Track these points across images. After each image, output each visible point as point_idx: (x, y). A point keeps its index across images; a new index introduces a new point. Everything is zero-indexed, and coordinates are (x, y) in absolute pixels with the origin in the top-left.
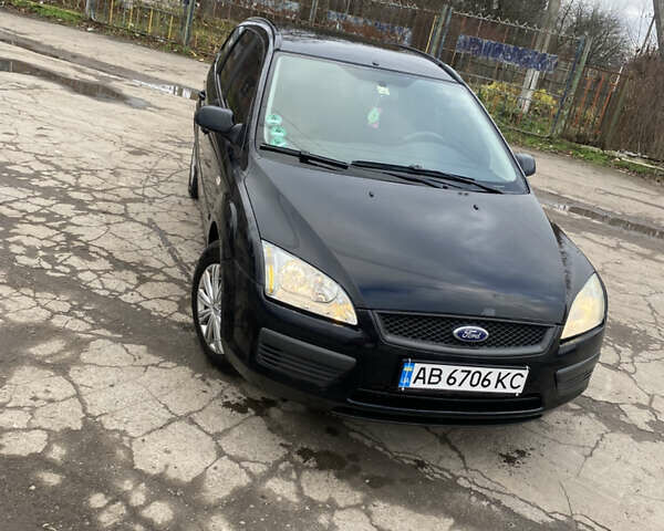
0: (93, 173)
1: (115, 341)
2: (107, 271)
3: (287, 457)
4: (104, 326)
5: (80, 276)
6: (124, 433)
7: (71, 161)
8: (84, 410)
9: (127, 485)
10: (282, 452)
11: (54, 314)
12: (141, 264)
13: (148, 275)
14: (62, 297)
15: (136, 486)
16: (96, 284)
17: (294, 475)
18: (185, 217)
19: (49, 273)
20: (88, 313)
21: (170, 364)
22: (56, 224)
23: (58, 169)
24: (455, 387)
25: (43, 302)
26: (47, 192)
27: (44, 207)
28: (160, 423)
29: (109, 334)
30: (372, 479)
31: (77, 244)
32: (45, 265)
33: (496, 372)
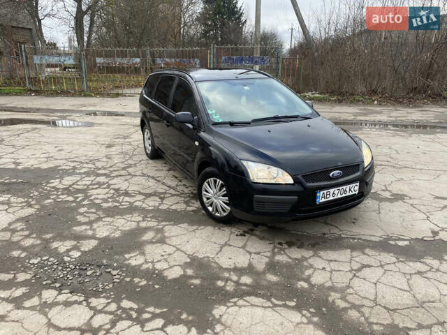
0: (99, 160)
1: (173, 225)
2: (145, 199)
3: (275, 247)
4: (162, 221)
5: (135, 204)
6: (208, 257)
7: (84, 158)
8: (186, 254)
9: (226, 275)
10: (272, 246)
11: (138, 222)
12: (155, 192)
13: (162, 196)
14: (135, 215)
15: (230, 274)
16: (144, 206)
17: (282, 252)
18: (156, 169)
19: (121, 207)
20: (152, 217)
21: (202, 227)
22: (105, 186)
23: (82, 163)
24: (336, 197)
25: (129, 219)
26: (87, 174)
27: (92, 181)
28: (218, 249)
29: (167, 223)
30: (311, 245)
31: (122, 192)
32: (116, 204)
33: (348, 186)
